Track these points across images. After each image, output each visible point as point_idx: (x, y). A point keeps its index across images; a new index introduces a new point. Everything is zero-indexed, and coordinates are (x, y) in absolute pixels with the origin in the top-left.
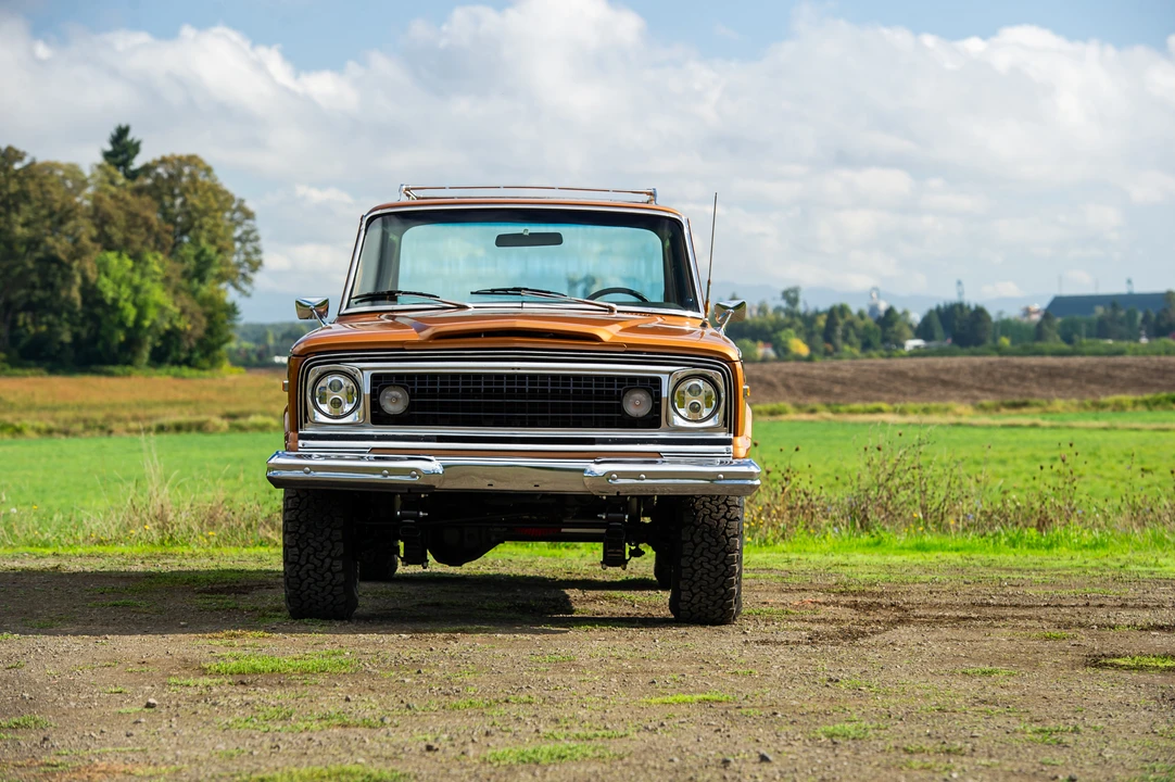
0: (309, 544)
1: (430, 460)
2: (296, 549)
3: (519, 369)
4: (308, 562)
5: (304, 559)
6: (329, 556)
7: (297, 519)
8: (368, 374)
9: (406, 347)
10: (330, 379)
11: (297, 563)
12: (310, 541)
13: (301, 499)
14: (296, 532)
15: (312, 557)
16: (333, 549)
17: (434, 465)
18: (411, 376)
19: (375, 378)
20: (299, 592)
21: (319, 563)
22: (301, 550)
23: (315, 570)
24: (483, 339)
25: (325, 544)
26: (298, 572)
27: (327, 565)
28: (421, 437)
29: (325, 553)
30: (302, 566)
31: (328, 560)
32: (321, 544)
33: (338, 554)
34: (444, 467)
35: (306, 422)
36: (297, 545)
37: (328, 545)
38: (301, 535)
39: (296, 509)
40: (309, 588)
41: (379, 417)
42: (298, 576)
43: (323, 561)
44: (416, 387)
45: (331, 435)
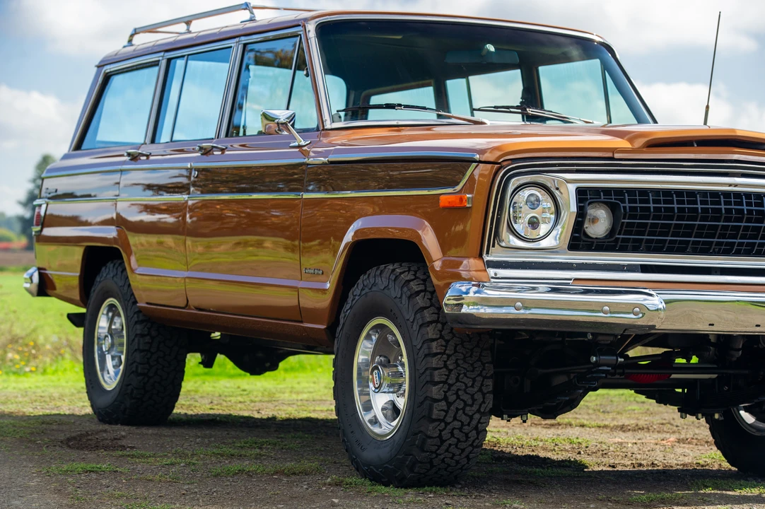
0: (458, 397)
1: (651, 295)
2: (444, 403)
3: (736, 186)
4: (455, 418)
5: (451, 414)
6: (478, 411)
7: (445, 366)
8: (572, 188)
9: (617, 156)
10: (526, 193)
11: (443, 420)
12: (460, 393)
13: (447, 341)
14: (445, 382)
15: (461, 412)
16: (484, 402)
17: (656, 301)
18: (619, 192)
19: (581, 193)
20: (434, 455)
21: (465, 419)
22: (449, 404)
23: (460, 429)
24: (696, 148)
25: (476, 396)
26: (441, 431)
27: (474, 423)
28: (624, 266)
29: (475, 407)
30: (447, 424)
31: (477, 416)
32: (472, 396)
33: (488, 409)
34: (667, 302)
35: (493, 246)
36: (446, 398)
37: (479, 397)
38: (450, 386)
39: (442, 354)
40: (447, 450)
41: (579, 240)
42: (440, 436)
43: (471, 418)
44: (627, 205)
45: (524, 262)
